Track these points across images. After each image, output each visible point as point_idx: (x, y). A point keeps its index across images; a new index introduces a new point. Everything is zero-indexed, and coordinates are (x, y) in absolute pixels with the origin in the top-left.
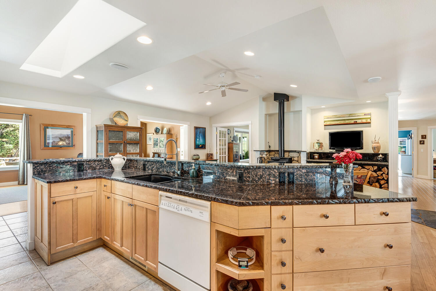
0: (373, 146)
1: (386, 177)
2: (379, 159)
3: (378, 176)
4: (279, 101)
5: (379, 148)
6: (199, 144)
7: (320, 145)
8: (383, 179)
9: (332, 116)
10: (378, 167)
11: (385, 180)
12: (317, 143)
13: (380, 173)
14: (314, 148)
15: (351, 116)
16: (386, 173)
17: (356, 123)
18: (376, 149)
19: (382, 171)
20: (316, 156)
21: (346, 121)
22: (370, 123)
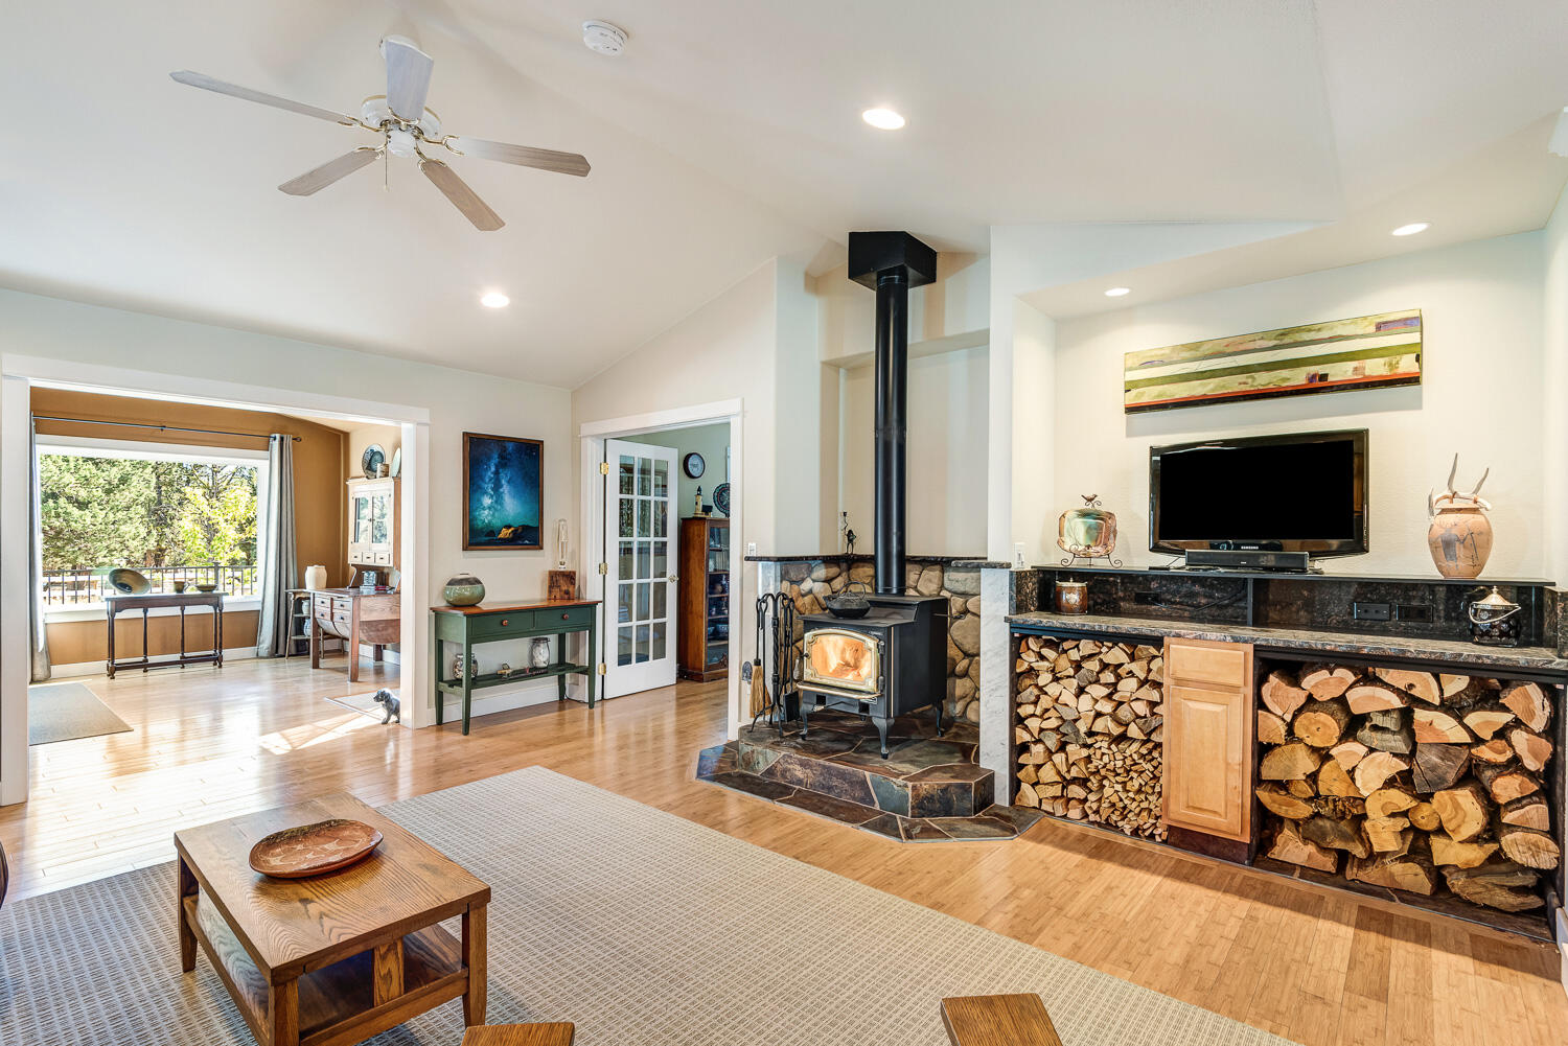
0: (1439, 532)
1: (1536, 756)
2: (1484, 622)
3: (1478, 741)
4: (879, 276)
5: (1477, 544)
6: (497, 523)
7: (1100, 523)
8: (1515, 764)
9: (1174, 348)
10: (1472, 679)
11: (1524, 771)
12: (1084, 514)
13: (1488, 723)
14: (1060, 543)
15: (1287, 340)
16: (1539, 723)
17: (1318, 386)
18: (1460, 550)
19: (1505, 709)
20: (1072, 594)
21: (1256, 375)
22: (1413, 380)
